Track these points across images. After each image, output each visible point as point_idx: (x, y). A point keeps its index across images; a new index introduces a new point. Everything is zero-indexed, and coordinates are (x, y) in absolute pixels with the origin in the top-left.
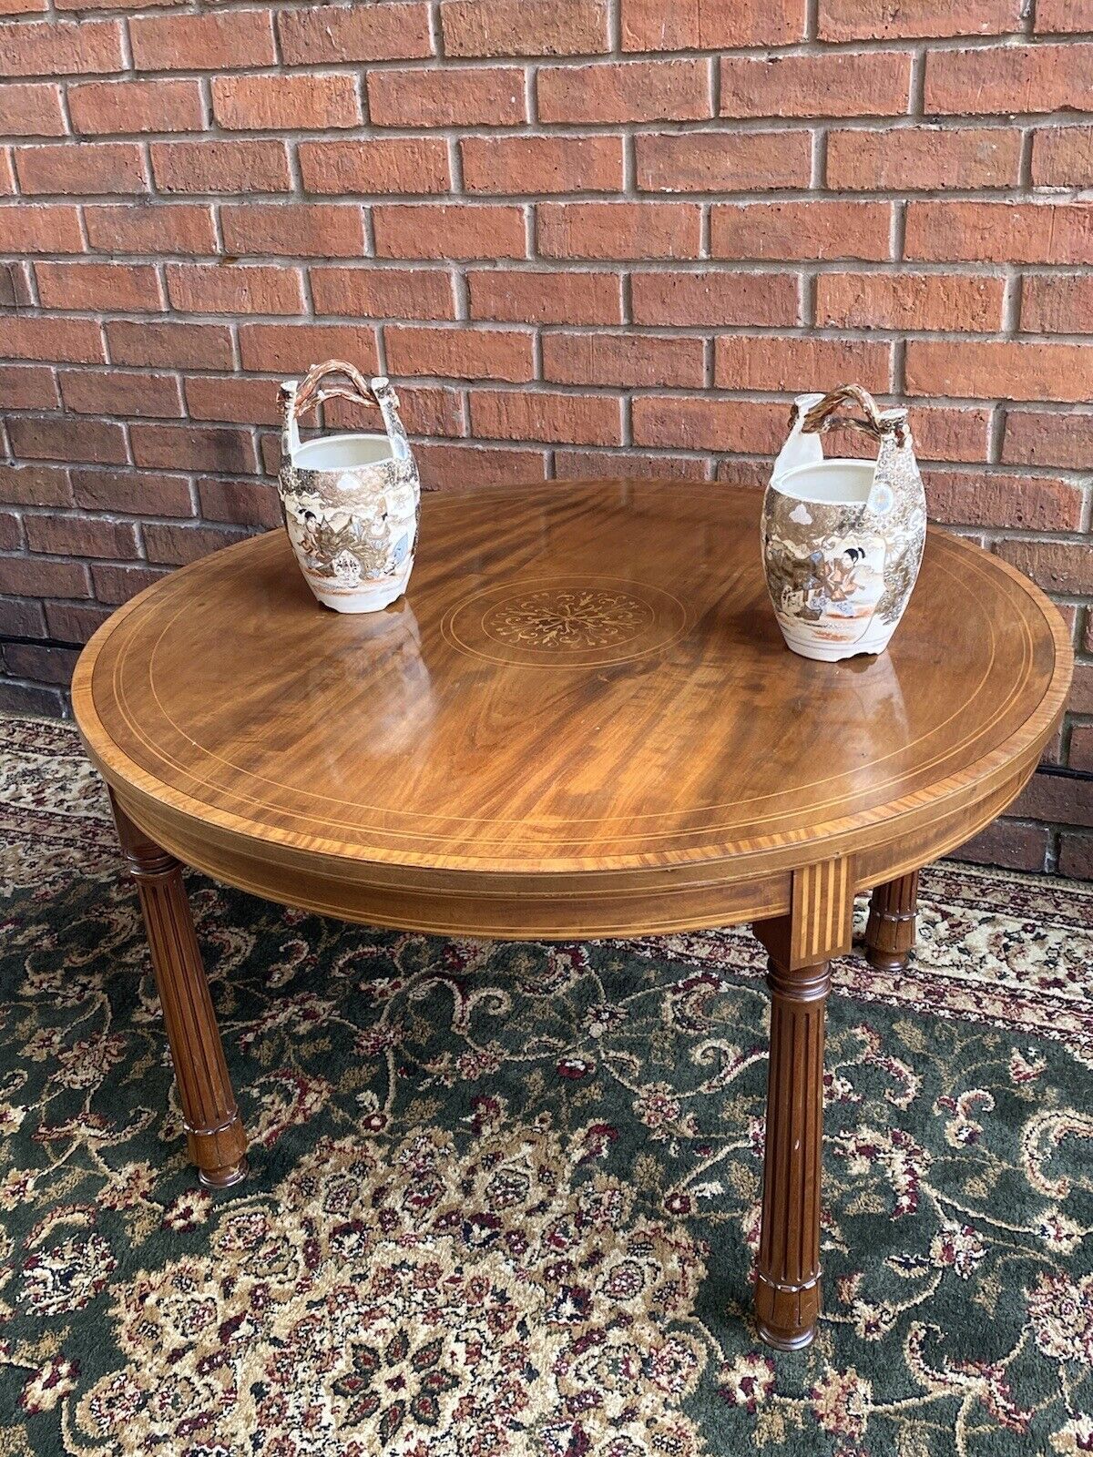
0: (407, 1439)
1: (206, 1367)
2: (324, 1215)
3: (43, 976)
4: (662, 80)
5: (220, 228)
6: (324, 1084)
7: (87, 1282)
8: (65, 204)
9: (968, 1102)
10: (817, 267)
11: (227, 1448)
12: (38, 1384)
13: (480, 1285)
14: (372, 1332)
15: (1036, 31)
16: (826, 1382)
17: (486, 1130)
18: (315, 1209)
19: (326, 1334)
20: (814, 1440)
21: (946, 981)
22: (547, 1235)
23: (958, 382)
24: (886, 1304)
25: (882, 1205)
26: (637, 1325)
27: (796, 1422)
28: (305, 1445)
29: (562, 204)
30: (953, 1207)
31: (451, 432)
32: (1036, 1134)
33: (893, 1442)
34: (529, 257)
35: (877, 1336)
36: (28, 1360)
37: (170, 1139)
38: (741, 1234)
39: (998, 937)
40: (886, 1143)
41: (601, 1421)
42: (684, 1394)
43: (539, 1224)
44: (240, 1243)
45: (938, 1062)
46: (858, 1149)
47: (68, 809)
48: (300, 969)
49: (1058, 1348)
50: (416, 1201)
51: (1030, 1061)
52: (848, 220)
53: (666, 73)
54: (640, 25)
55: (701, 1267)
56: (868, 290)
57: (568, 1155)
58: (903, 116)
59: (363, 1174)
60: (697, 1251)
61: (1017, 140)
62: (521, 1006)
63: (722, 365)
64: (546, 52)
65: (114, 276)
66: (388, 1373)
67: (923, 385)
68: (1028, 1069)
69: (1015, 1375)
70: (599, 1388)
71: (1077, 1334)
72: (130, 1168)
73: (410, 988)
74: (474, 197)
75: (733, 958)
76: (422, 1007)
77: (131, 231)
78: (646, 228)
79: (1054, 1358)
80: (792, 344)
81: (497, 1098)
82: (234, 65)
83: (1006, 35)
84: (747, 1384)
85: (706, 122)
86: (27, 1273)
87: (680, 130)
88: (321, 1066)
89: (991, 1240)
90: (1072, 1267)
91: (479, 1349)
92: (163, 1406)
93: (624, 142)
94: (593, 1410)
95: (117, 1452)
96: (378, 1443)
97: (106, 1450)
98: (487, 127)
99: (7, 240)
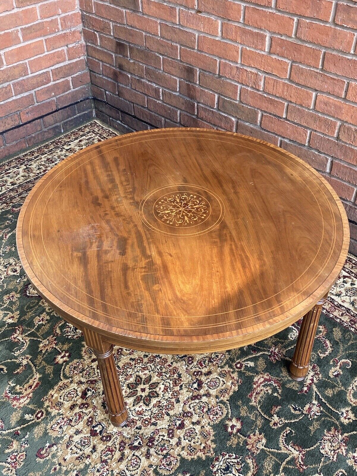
0: (139, 407)
7: (80, 332)
9: (343, 363)
11: (96, 391)
12: (60, 356)
13: (175, 370)
14: (143, 373)
16: (254, 435)
19: (131, 370)
20: (243, 450)
22: (199, 362)
24: (283, 419)
25: (298, 388)
26: (211, 398)
27: (240, 443)
29: (308, 21)
30: (319, 396)
31: (257, 88)
33: (264, 460)
35: (275, 427)
36: (60, 349)
38: (253, 381)
40: (310, 368)
41: (190, 422)
42: (215, 423)
43: (199, 357)
45: (341, 346)
49: (326, 452)
55: (237, 387)
60: (238, 382)
63: (350, 92)
65: (164, 8)
69: (308, 455)
70: (193, 412)
71: (334, 450)
74: (279, 11)
78: (335, 37)
79: (323, 454)
84: (233, 427)
89: (324, 411)
90: (344, 429)
91: (167, 389)
92: (86, 374)
93: (333, 4)
94: (189, 418)
95: (71, 382)
96: (132, 405)
97: (69, 380)
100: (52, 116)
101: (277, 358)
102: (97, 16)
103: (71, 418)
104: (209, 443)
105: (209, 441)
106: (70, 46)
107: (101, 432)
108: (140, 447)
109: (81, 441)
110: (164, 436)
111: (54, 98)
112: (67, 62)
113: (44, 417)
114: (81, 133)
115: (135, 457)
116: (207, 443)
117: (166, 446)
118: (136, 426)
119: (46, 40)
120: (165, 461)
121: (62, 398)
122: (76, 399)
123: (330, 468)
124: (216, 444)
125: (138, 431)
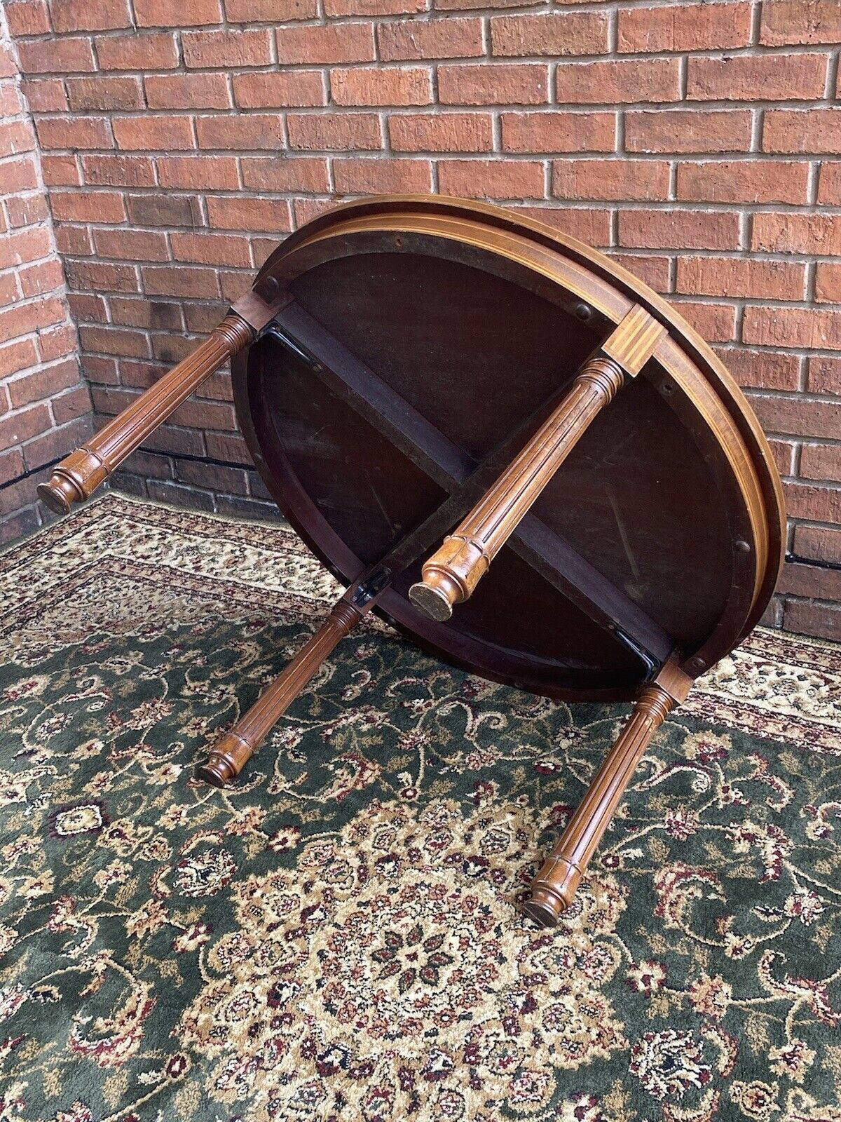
0: (417, 992)
1: (291, 936)
2: (373, 850)
3: (196, 683)
4: (646, 73)
5: (333, 174)
6: (377, 766)
7: (218, 878)
8: (229, 156)
9: (825, 810)
10: (754, 208)
11: (299, 985)
12: (185, 938)
13: (471, 902)
14: (399, 925)
16: (700, 982)
17: (483, 803)
18: (366, 846)
19: (369, 924)
20: (688, 1017)
21: (822, 727)
22: (520, 874)
24: (749, 937)
25: (754, 873)
26: (575, 935)
27: (677, 1005)
28: (351, 989)
29: (572, 161)
30: (805, 878)
33: (742, 1024)
34: (546, 197)
35: (740, 957)
36: (180, 923)
37: (274, 793)
38: (653, 884)
40: (763, 833)
41: (546, 992)
42: (603, 981)
43: (514, 866)
44: (317, 862)
45: (808, 781)
46: (743, 835)
47: (216, 574)
48: (364, 689)
50: (433, 844)
52: (777, 175)
53: (649, 68)
54: (632, 34)
55: (623, 903)
56: (790, 225)
57: (538, 824)
58: (820, 100)
59: (400, 825)
60: (621, 892)
62: (513, 724)
63: (682, 276)
64: (563, 53)
65: (259, 207)
67: (829, 295)
69: (832, 990)
70: (546, 972)
72: (248, 810)
73: (437, 707)
74: (509, 155)
76: (445, 721)
77: (273, 176)
78: (631, 177)
80: (733, 264)
81: (492, 783)
82: (346, 61)
84: (646, 979)
85: (676, 103)
86: (180, 870)
87: (657, 109)
88: (373, 754)
89: (829, 902)
91: (468, 941)
92: (263, 958)
93: (617, 117)
94: (540, 985)
95: (234, 982)
96: (397, 992)
97: (227, 980)
98: (520, 105)
99: (188, 180)
100: (17, 488)
101: (686, 831)
102: (100, 259)
103: (258, 1054)
104: (606, 1023)
105: (606, 1020)
106: (44, 332)
107: (343, 1063)
108: (449, 1070)
109: (301, 1093)
110: (498, 1035)
111: (18, 448)
112: (39, 368)
113: (188, 1067)
114: (86, 520)
115: (446, 1093)
116: (602, 1024)
117: (510, 1053)
118: (423, 1032)
120: (520, 1084)
121: (221, 1017)
122: (256, 1012)
124: (623, 1020)
125: (432, 1040)
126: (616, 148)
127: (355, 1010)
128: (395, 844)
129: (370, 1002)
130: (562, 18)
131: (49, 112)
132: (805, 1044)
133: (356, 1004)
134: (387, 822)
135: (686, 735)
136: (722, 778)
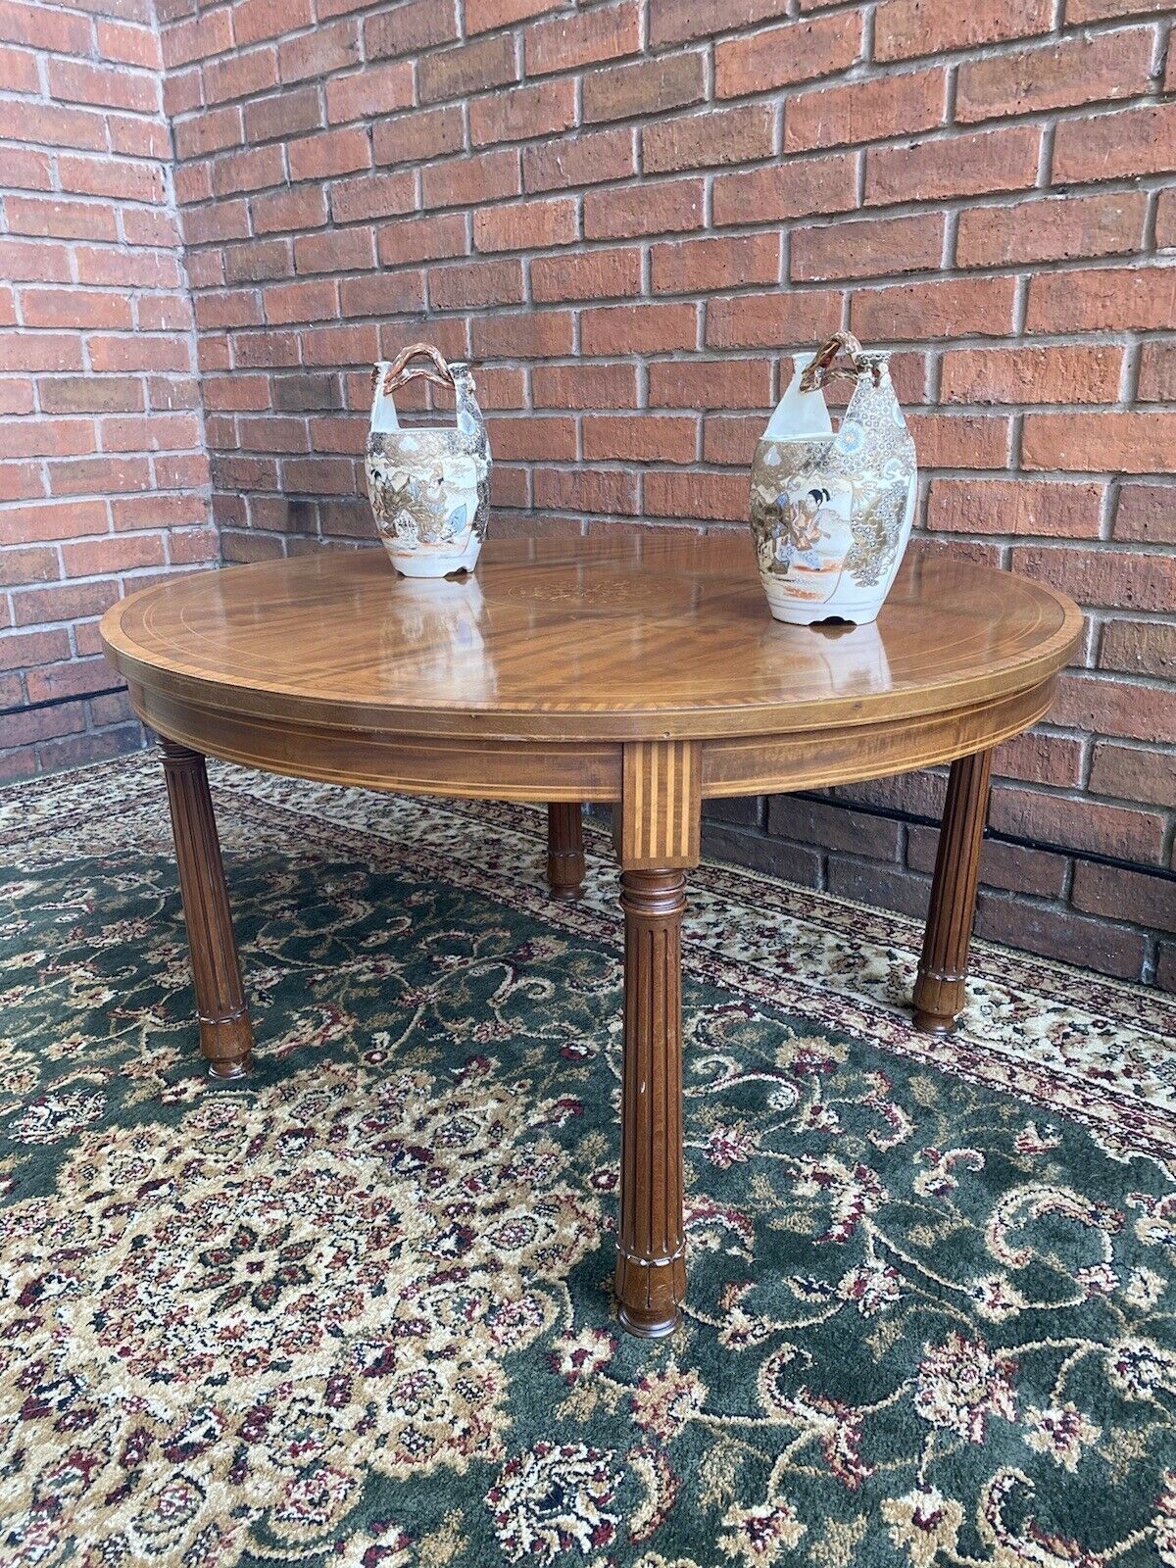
0: (233, 1317)
1: (111, 1212)
2: (287, 1118)
4: (816, 177)
5: (472, 337)
6: (353, 1021)
7: (70, 1125)
8: (370, 323)
9: (954, 1158)
10: (945, 344)
11: (79, 1281)
13: (381, 1205)
14: (263, 1219)
15: (1166, 89)
16: (661, 1377)
17: (467, 1083)
18: (282, 1112)
19: (225, 1211)
20: (618, 1428)
21: (987, 1053)
22: (468, 1178)
23: (1071, 455)
24: (765, 1319)
25: (810, 1228)
26: (504, 1274)
27: (608, 1405)
28: (145, 1297)
29: (728, 298)
30: (887, 1246)
31: (627, 510)
32: (1019, 1202)
33: (700, 1454)
34: (699, 348)
35: (739, 1347)
39: (1062, 1025)
40: (847, 1176)
41: (418, 1350)
42: (513, 1348)
43: (468, 1167)
44: (206, 1124)
45: (941, 1117)
46: (814, 1174)
47: (300, 808)
48: (394, 938)
49: (937, 1412)
50: (370, 1124)
51: (1042, 1135)
52: (974, 297)
53: (821, 169)
54: (800, 127)
55: (596, 1240)
56: (990, 364)
57: (527, 1118)
58: (1031, 190)
59: (340, 1094)
60: (600, 1225)
61: (1142, 203)
62: (561, 995)
64: (722, 161)
66: (254, 1256)
67: (1039, 458)
68: (1038, 1143)
69: (871, 1427)
70: (434, 1320)
71: (968, 1404)
72: (162, 1050)
73: (473, 967)
74: (659, 297)
75: (781, 996)
76: (473, 982)
78: (796, 314)
79: (927, 1421)
80: (918, 422)
81: (493, 1060)
82: (490, 198)
83: (1136, 97)
84: (579, 1357)
85: (852, 212)
86: (32, 1108)
87: (830, 222)
88: (361, 1008)
89: (913, 1287)
90: (994, 1336)
91: (345, 1259)
92: (55, 1234)
93: (782, 237)
94: (414, 1338)
96: (207, 1312)
98: (671, 233)
99: (331, 356)
100: (118, 699)
101: (734, 1157)
102: (245, 452)
105: (488, 1409)
106: (177, 530)
107: (62, 1404)
108: (208, 1445)
110: (311, 1402)
112: (166, 569)
115: (180, 1481)
116: (479, 1416)
117: (314, 1435)
118: (205, 1377)
119: (113, 504)
120: (303, 1489)
123: (963, 1466)
124: (513, 1414)
125: (210, 1390)
126: (780, 279)
127: (131, 1329)
128: (319, 1116)
129: (159, 1321)
130: (721, 116)
131: (207, 287)
132: (794, 1509)
133: (138, 1319)
134: (326, 1088)
135: (788, 1038)
136: (818, 1096)
